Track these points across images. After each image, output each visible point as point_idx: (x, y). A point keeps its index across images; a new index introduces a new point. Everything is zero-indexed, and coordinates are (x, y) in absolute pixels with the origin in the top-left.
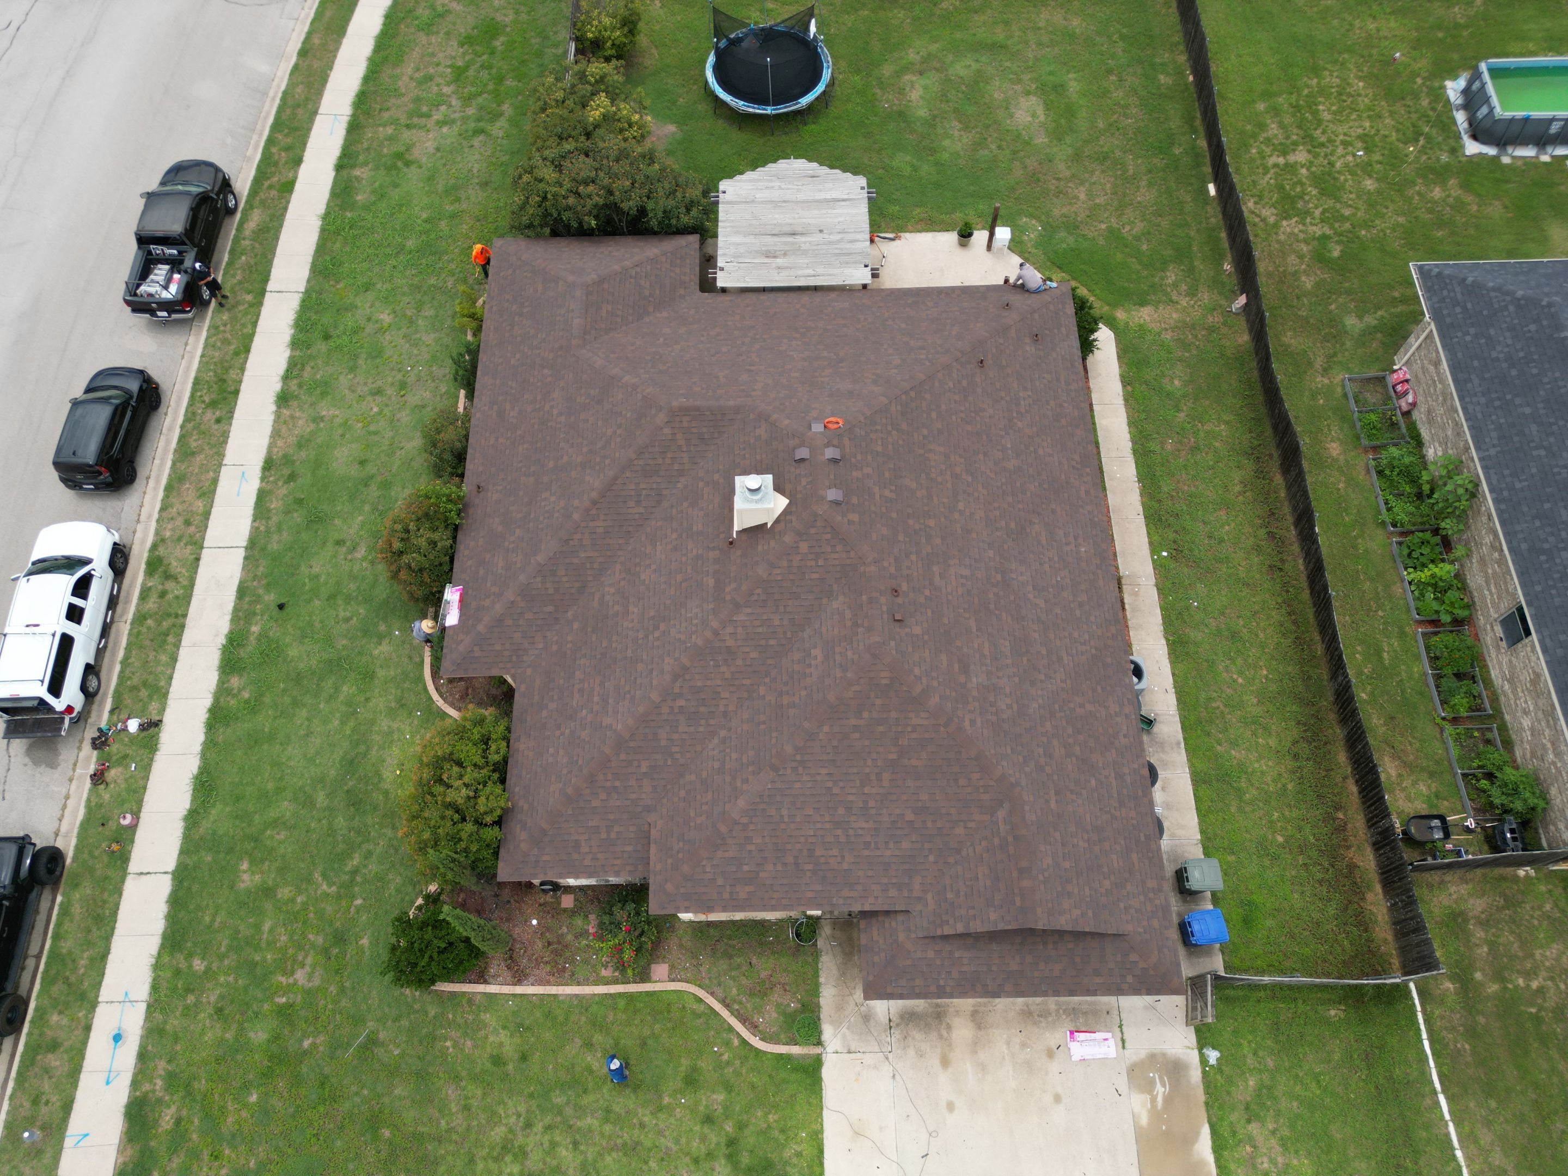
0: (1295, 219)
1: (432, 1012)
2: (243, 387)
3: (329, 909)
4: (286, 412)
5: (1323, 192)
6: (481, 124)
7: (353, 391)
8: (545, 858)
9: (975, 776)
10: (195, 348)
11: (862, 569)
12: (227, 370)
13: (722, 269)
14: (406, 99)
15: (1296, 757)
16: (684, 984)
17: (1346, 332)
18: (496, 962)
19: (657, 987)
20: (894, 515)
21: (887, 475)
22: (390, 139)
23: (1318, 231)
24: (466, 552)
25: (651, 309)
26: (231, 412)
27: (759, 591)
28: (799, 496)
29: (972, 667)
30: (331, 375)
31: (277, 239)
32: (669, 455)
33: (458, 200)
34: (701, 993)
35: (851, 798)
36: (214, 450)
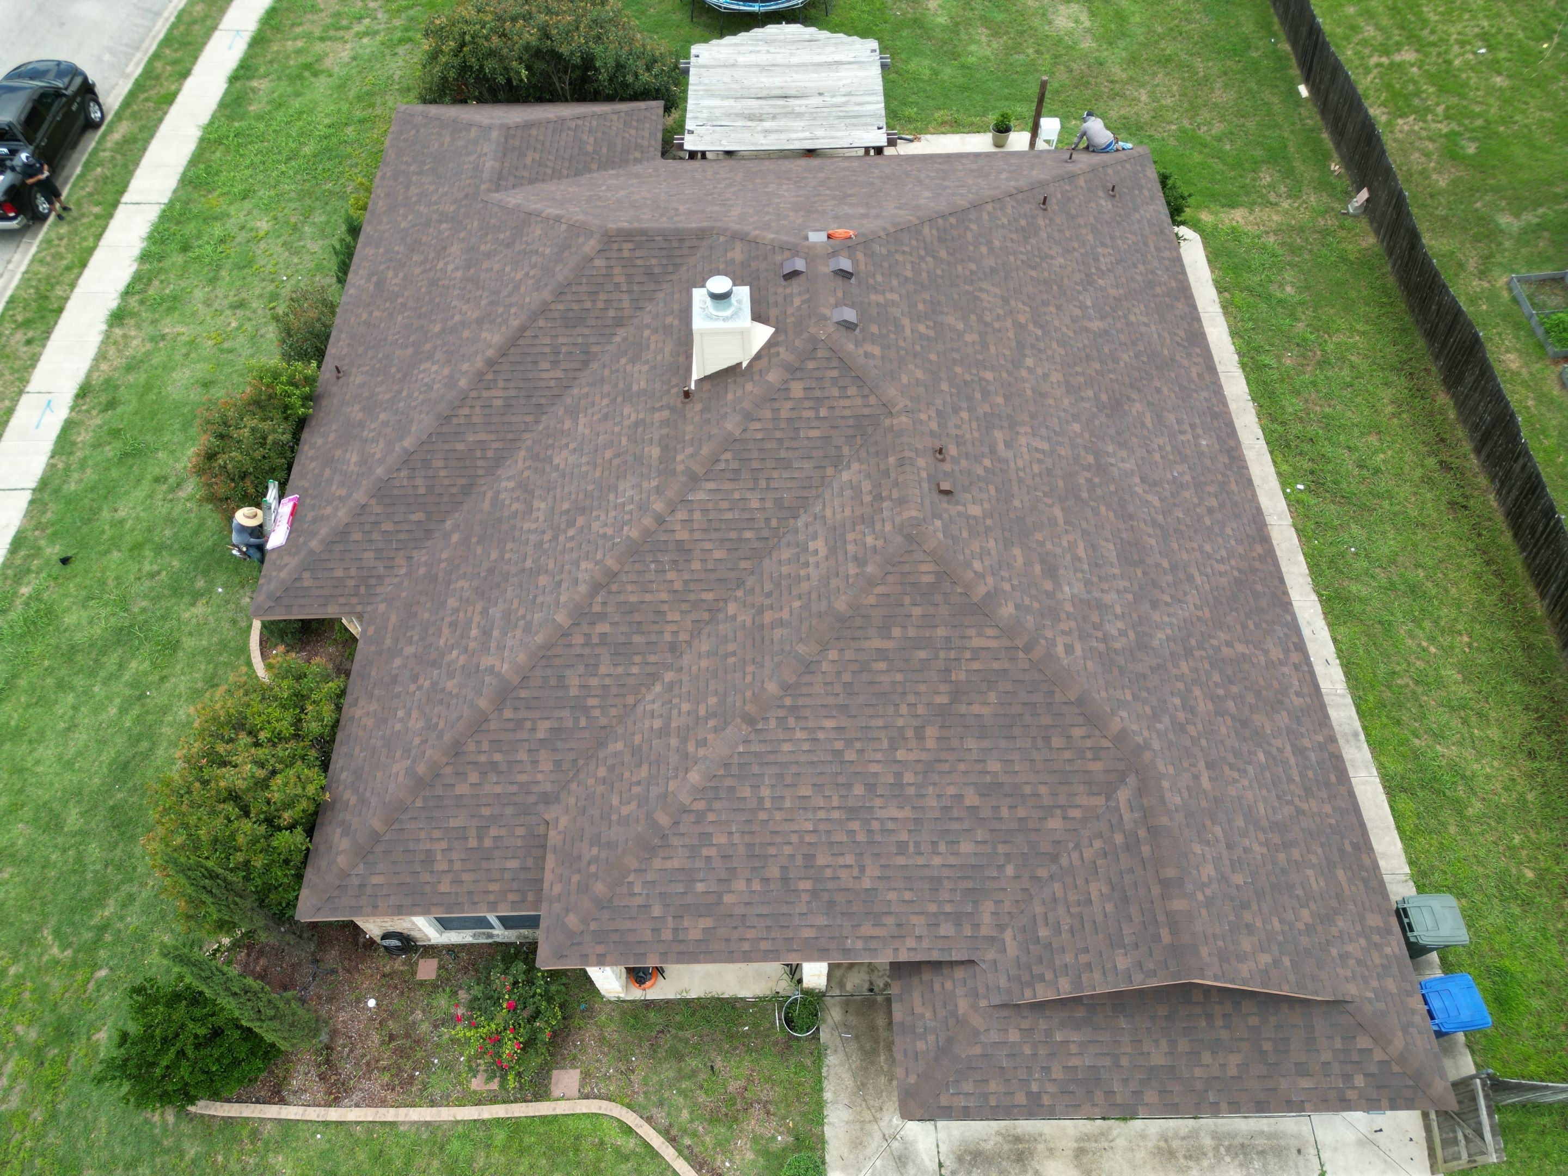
0: (1413, 117)
1: (191, 1153)
2: (70, 305)
3: (56, 984)
4: (118, 331)
5: (1442, 90)
6: (410, 34)
7: (209, 306)
8: (375, 880)
9: (1078, 732)
10: (18, 266)
11: (887, 422)
12: (53, 287)
13: (691, 132)
14: (324, 14)
15: (1532, 755)
16: (604, 1104)
17: (1501, 231)
18: (302, 1069)
19: (560, 1108)
20: (933, 357)
21: (921, 307)
22: (298, 52)
23: (1444, 128)
24: (311, 453)
25: (595, 166)
26: (48, 333)
27: (728, 456)
28: (790, 320)
29: (1062, 572)
30: (183, 289)
31: (144, 149)
32: (603, 296)
33: (372, 105)
34: (631, 1119)
35: (874, 768)
36: (17, 375)
